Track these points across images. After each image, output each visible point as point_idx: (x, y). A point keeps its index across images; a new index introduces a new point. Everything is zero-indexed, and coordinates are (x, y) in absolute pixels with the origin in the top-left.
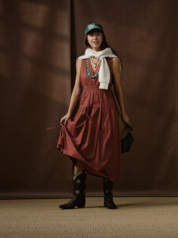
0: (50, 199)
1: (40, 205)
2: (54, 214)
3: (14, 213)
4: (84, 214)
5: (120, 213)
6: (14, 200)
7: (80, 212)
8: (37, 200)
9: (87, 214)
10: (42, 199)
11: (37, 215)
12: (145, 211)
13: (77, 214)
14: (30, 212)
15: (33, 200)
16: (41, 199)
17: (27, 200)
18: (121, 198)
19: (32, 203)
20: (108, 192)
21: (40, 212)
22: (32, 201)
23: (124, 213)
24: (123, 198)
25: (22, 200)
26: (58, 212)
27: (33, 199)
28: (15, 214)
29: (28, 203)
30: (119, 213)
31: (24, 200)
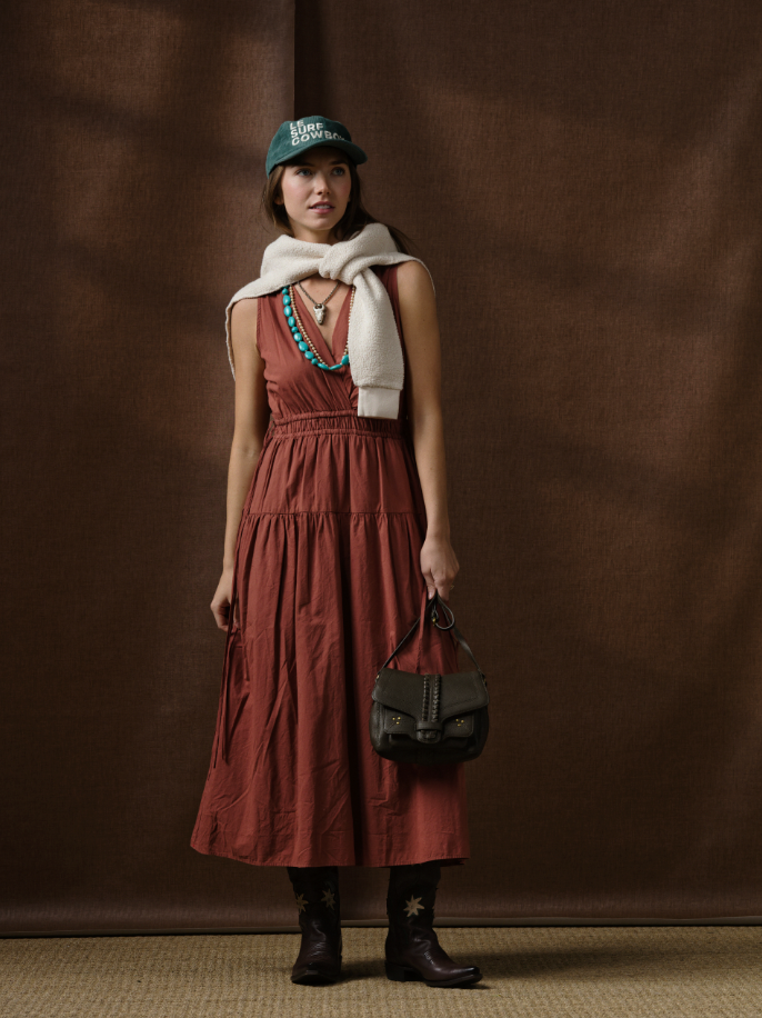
0: (198, 937)
1: (149, 964)
2: (217, 1007)
3: (26, 1003)
4: (359, 1007)
5: (533, 1004)
6: (26, 943)
7: (339, 1000)
8: (134, 939)
9: (373, 1009)
10: (160, 938)
11: (134, 1012)
12: (648, 994)
13: (325, 1006)
14: (100, 997)
15: (118, 940)
16: (153, 938)
17: (87, 940)
18: (536, 930)
19: (110, 955)
21: (149, 997)
22: (110, 945)
23: (551, 1003)
24: (543, 930)
25: (63, 940)
26: (236, 1000)
27: (118, 936)
28: (30, 1006)
29: (92, 957)
30: (524, 1004)
31: (71, 940)
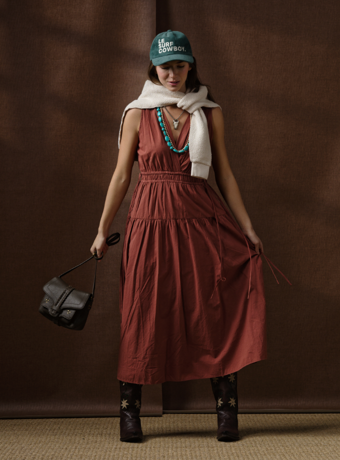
0: (111, 418)
1: (88, 431)
2: (120, 451)
3: (31, 449)
4: (186, 451)
5: (267, 449)
6: (31, 421)
7: (177, 448)
8: (81, 419)
9: (193, 452)
10: (93, 419)
11: (81, 453)
12: (321, 445)
13: (170, 450)
14: (65, 447)
15: (74, 419)
16: (90, 419)
17: (59, 419)
18: (269, 415)
19: (70, 427)
20: (221, 404)
21: (88, 446)
22: (70, 422)
23: (275, 449)
24: (272, 415)
25: (48, 420)
26: (128, 448)
27: (74, 418)
28: (33, 450)
29: (62, 427)
30: (263, 449)
31: (51, 420)
